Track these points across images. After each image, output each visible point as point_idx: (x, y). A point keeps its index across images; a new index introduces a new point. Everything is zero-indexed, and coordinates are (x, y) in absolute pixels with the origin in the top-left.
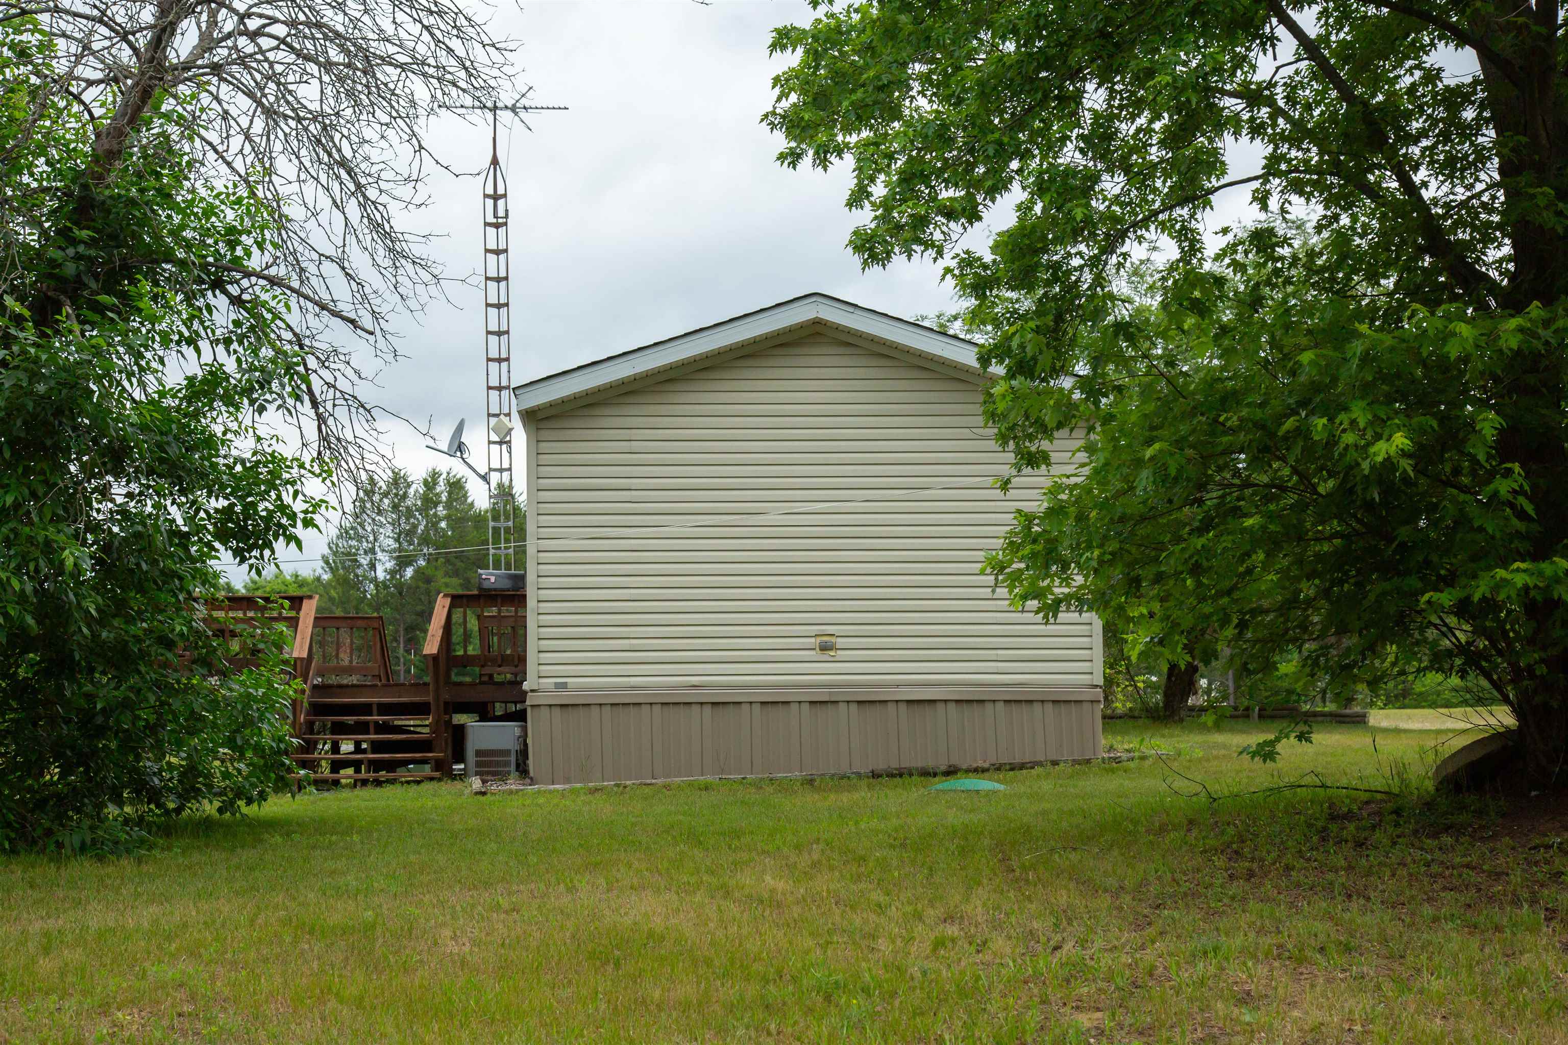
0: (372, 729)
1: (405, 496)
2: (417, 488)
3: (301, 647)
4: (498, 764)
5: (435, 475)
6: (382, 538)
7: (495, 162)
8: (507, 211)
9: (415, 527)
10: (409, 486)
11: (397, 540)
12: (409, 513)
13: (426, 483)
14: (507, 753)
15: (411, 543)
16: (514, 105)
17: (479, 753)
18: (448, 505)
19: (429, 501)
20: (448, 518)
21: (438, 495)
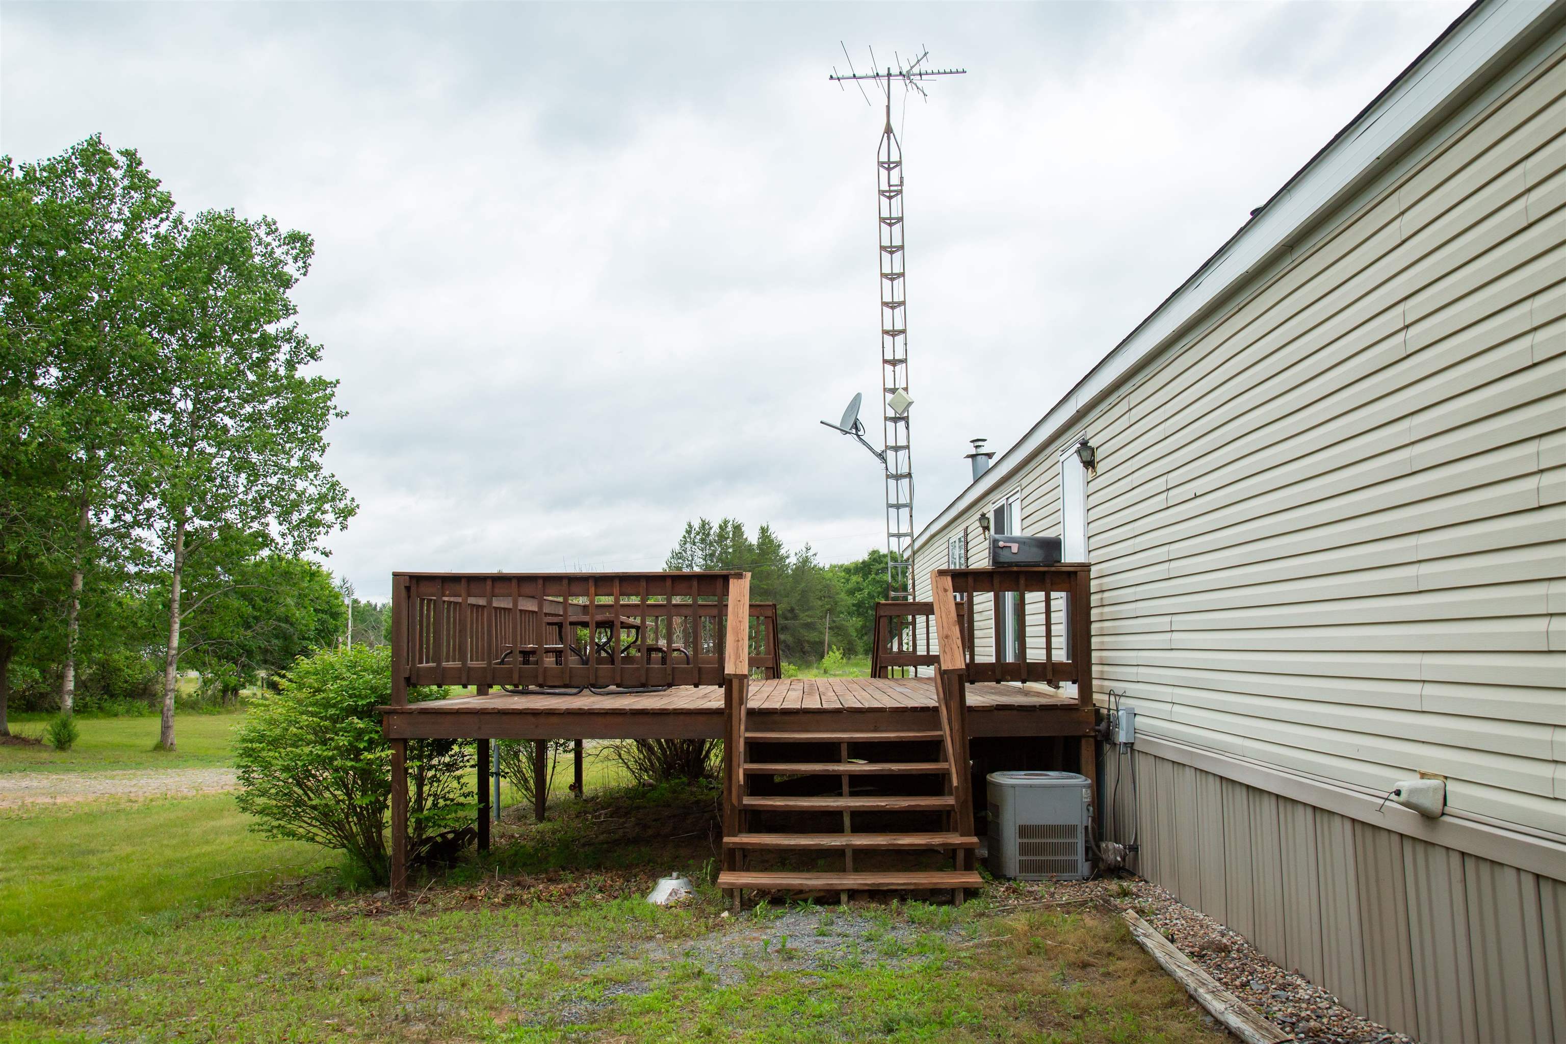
0: (846, 788)
1: (709, 534)
2: (715, 529)
3: (737, 656)
4: (1056, 849)
5: (726, 522)
6: (696, 558)
7: (889, 130)
8: (902, 178)
9: (715, 551)
10: (711, 528)
11: (705, 559)
12: (711, 544)
13: (720, 527)
14: (1070, 830)
15: (712, 561)
16: (908, 72)
17: (1024, 831)
18: (733, 540)
19: (722, 537)
20: (733, 546)
21: (727, 533)
